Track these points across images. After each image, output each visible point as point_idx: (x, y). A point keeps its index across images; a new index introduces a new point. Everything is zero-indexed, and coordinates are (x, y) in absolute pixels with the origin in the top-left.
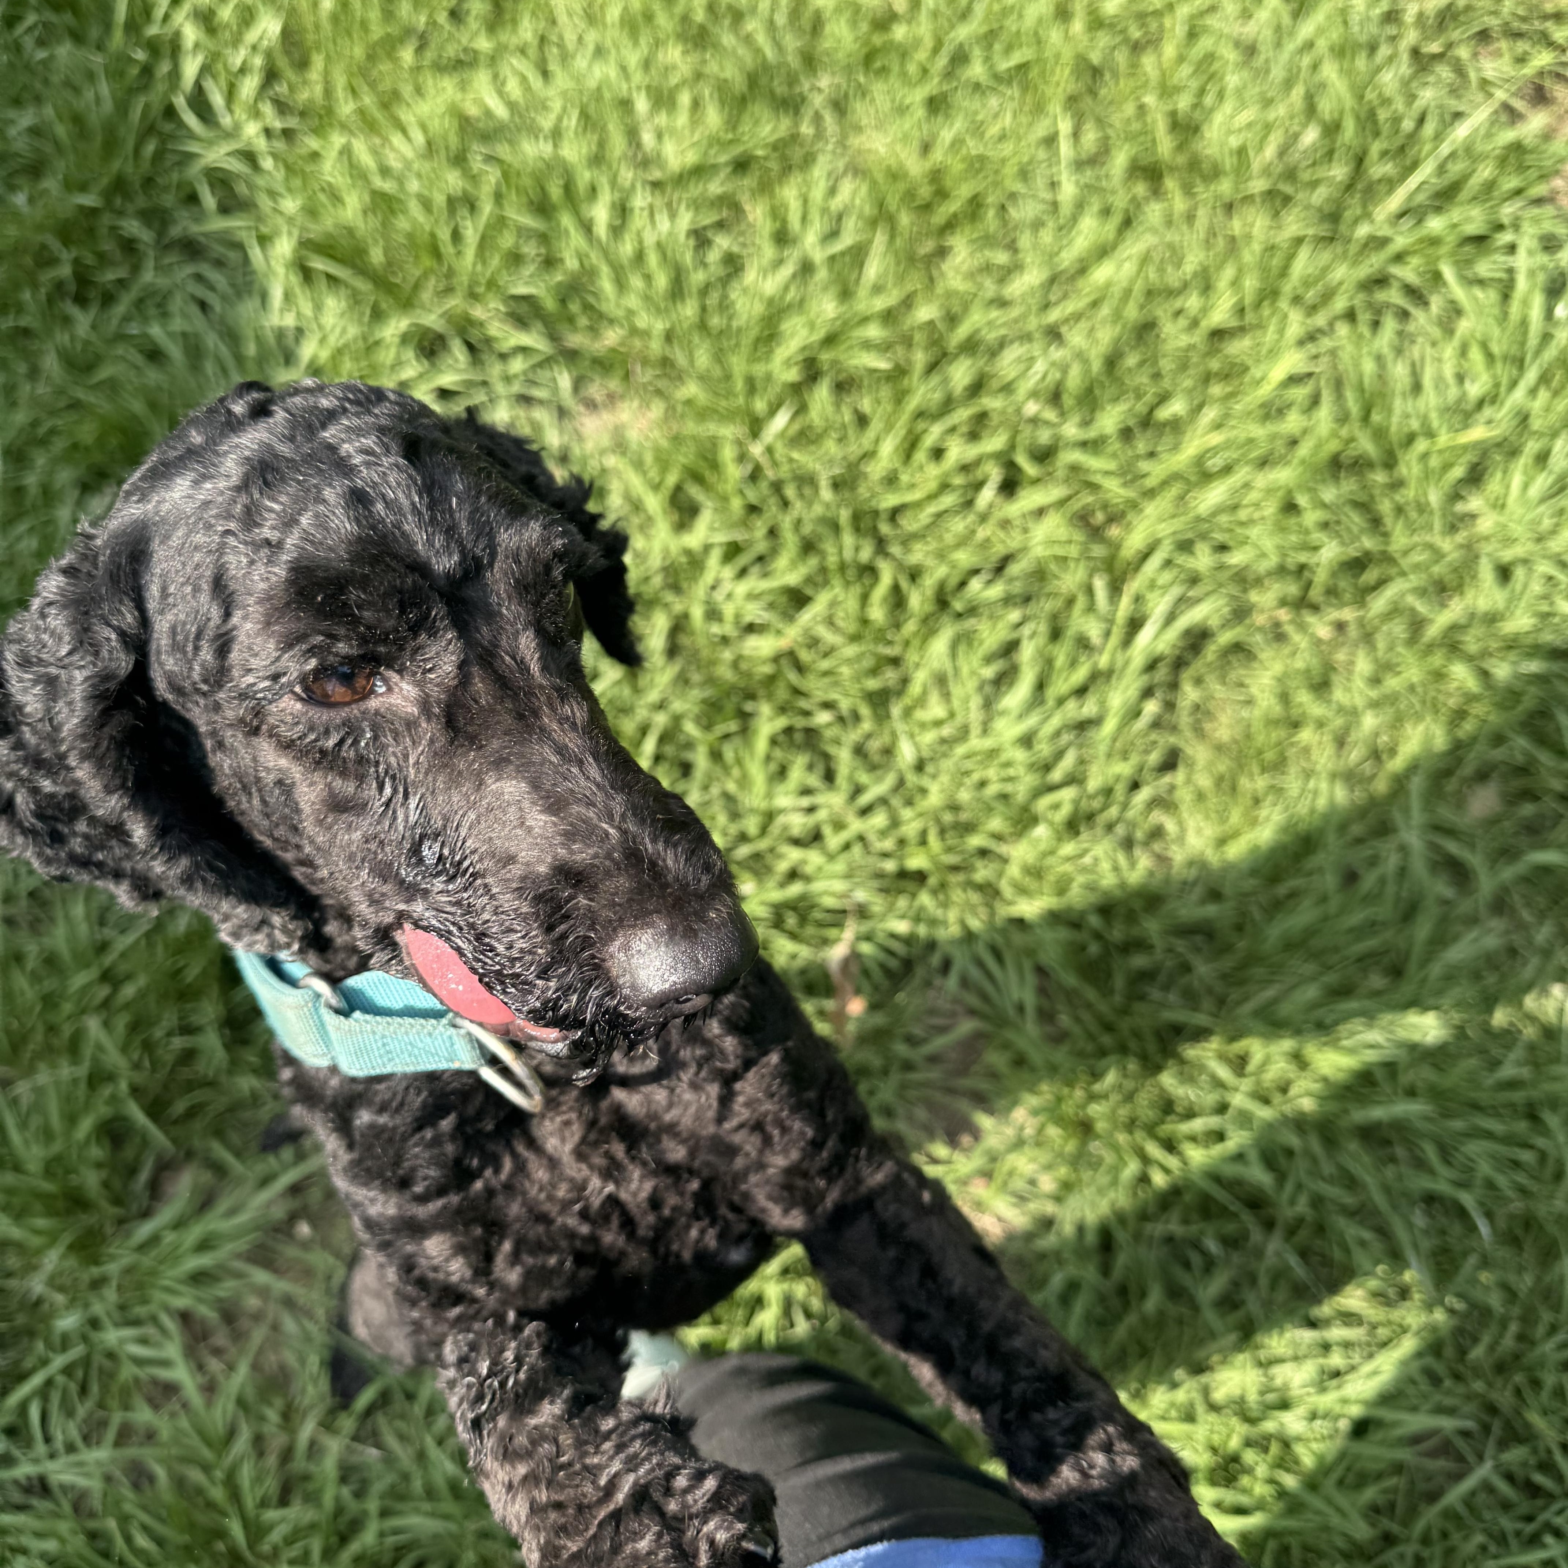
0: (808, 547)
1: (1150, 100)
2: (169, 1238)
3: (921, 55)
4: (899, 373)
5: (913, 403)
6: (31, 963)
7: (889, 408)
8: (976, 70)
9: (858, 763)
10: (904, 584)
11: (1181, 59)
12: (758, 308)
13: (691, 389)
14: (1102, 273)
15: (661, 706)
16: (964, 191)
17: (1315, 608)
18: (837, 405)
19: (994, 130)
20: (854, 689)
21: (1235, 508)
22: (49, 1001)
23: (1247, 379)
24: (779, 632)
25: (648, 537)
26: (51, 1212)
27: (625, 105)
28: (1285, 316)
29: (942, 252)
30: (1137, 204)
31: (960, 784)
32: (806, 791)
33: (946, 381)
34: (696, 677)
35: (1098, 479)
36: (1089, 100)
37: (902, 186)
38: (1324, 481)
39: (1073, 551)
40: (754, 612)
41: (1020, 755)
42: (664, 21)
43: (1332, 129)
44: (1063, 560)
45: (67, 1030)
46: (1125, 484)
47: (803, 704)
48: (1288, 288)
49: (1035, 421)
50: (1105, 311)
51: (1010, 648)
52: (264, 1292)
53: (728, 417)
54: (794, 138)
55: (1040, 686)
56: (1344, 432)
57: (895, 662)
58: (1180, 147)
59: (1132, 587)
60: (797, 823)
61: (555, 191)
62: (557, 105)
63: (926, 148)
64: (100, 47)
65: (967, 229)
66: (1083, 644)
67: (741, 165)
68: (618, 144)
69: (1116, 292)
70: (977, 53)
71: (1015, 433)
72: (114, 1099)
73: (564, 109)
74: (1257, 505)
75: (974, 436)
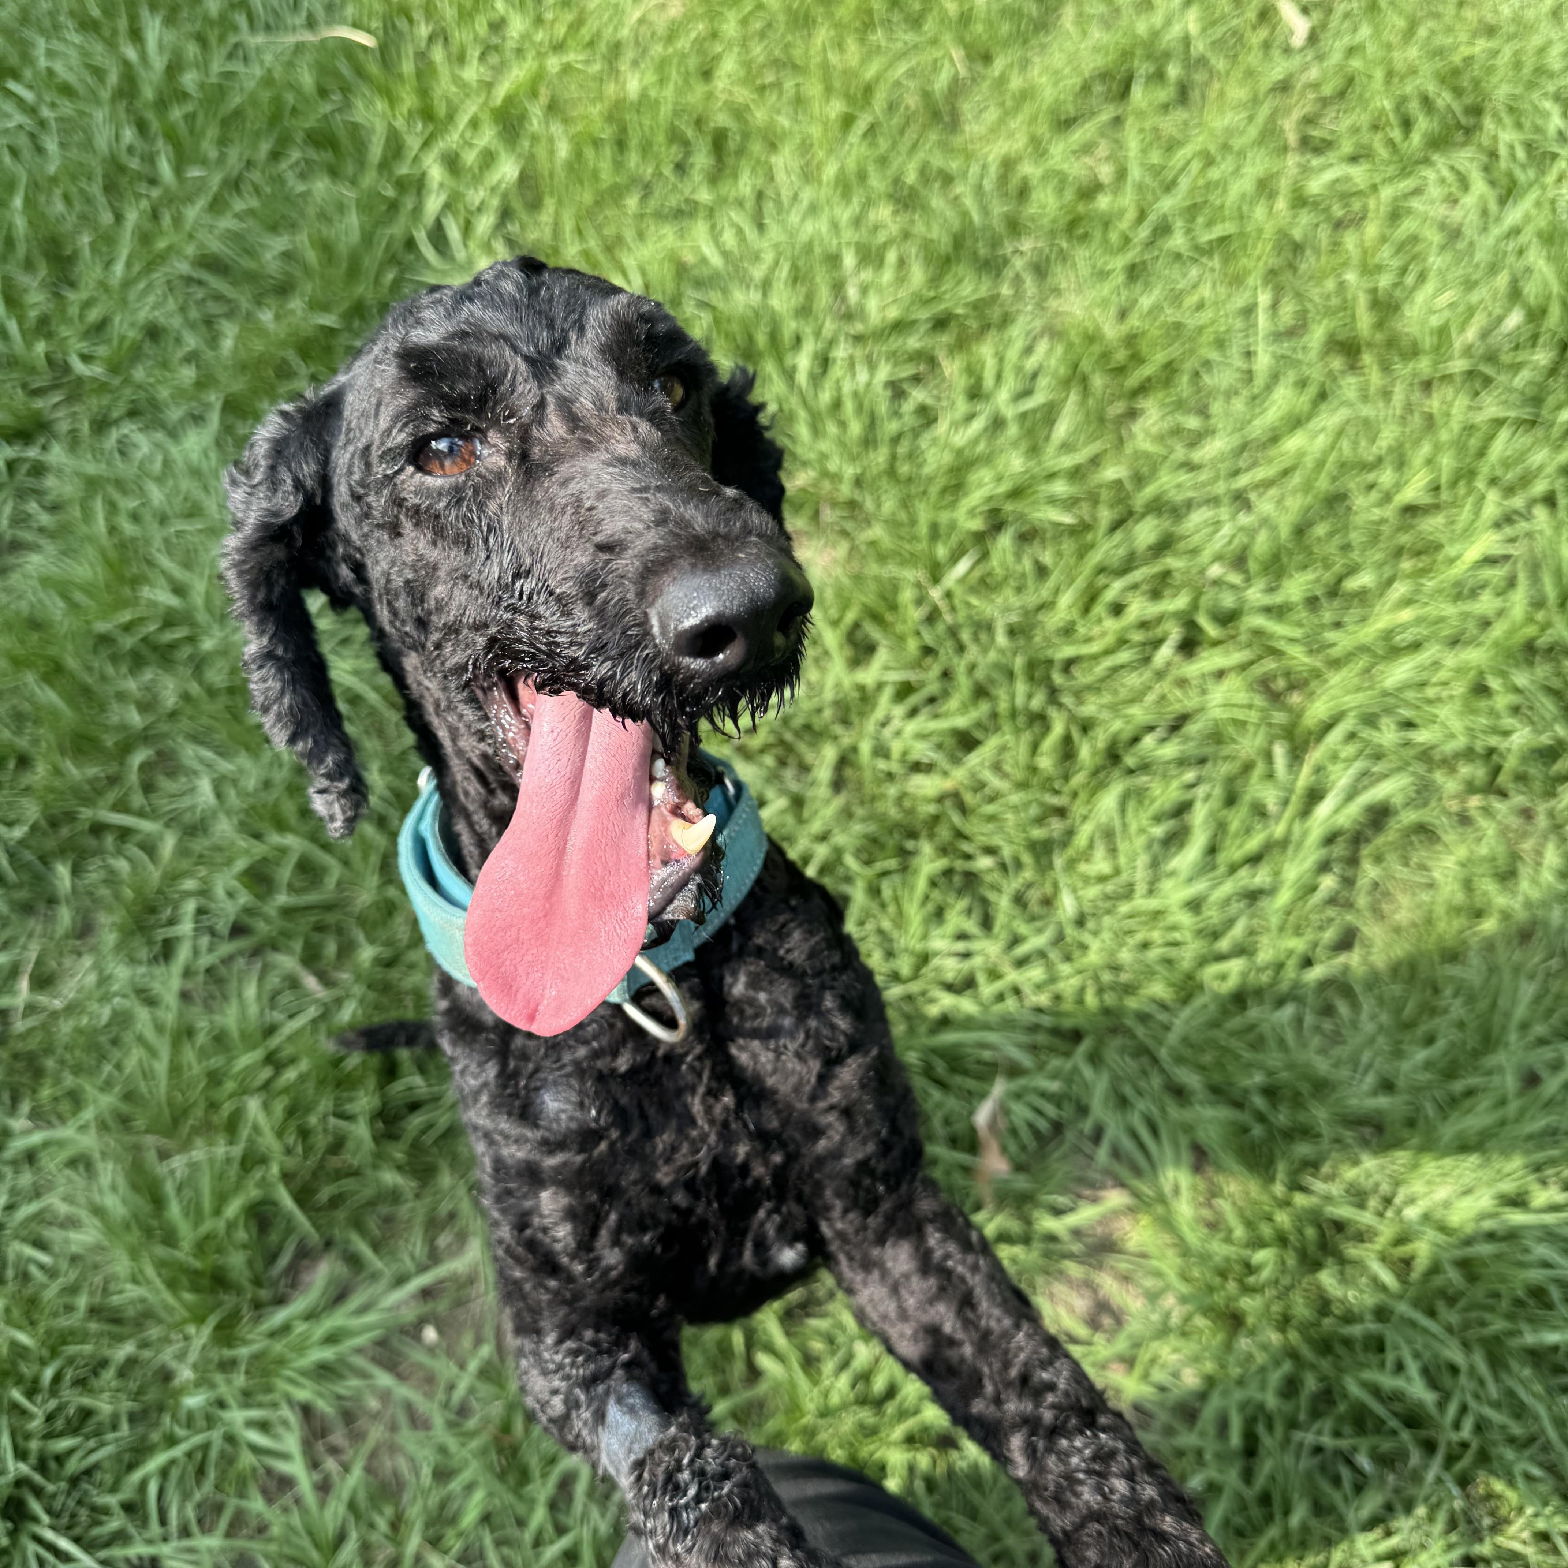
0: (981, 692)
1: (1351, 277)
2: (300, 1328)
3: (1124, 225)
4: (1081, 529)
5: (1095, 558)
6: (201, 1038)
7: (1072, 561)
8: (1178, 241)
9: (1016, 911)
10: (1076, 735)
11: (1384, 239)
12: (947, 458)
13: (877, 532)
14: (1293, 443)
15: (823, 837)
16: (1159, 358)
17: (1503, 794)
18: (1018, 556)
19: (1191, 300)
20: (1020, 837)
21: (1423, 685)
22: (214, 1078)
23: (1440, 557)
24: (945, 774)
25: (823, 670)
26: (195, 1289)
27: (834, 260)
28: (1483, 497)
29: (1132, 414)
30: (1332, 376)
31: (1122, 945)
32: (962, 936)
33: (1129, 538)
34: (860, 812)
35: (1282, 645)
36: (1289, 275)
37: (1096, 349)
38: (1517, 665)
39: (1253, 716)
40: (922, 751)
41: (1186, 919)
42: (877, 182)
43: (1536, 315)
44: (1240, 724)
45: (227, 1108)
46: (1311, 652)
47: (966, 847)
48: (1485, 470)
49: (1217, 583)
50: (1297, 479)
51: (1182, 809)
52: (385, 1396)
53: (911, 560)
54: (994, 298)
55: (1212, 850)
56: (1540, 616)
57: (1061, 812)
58: (1379, 325)
59: (1315, 756)
60: (951, 968)
61: (761, 339)
62: (768, 257)
63: (1123, 314)
64: (354, 182)
65: (1160, 395)
66: (1260, 811)
67: (940, 323)
68: (824, 296)
69: (1309, 462)
70: (1179, 224)
71: (1198, 595)
72: (263, 1183)
73: (776, 263)
74: (1445, 684)
75: (1156, 595)
